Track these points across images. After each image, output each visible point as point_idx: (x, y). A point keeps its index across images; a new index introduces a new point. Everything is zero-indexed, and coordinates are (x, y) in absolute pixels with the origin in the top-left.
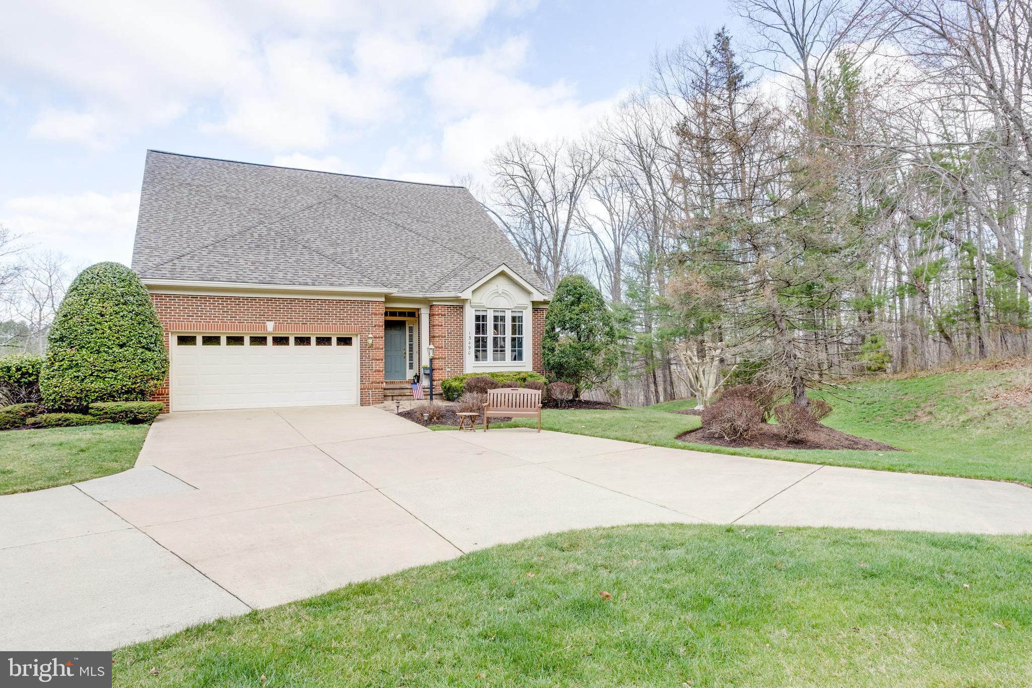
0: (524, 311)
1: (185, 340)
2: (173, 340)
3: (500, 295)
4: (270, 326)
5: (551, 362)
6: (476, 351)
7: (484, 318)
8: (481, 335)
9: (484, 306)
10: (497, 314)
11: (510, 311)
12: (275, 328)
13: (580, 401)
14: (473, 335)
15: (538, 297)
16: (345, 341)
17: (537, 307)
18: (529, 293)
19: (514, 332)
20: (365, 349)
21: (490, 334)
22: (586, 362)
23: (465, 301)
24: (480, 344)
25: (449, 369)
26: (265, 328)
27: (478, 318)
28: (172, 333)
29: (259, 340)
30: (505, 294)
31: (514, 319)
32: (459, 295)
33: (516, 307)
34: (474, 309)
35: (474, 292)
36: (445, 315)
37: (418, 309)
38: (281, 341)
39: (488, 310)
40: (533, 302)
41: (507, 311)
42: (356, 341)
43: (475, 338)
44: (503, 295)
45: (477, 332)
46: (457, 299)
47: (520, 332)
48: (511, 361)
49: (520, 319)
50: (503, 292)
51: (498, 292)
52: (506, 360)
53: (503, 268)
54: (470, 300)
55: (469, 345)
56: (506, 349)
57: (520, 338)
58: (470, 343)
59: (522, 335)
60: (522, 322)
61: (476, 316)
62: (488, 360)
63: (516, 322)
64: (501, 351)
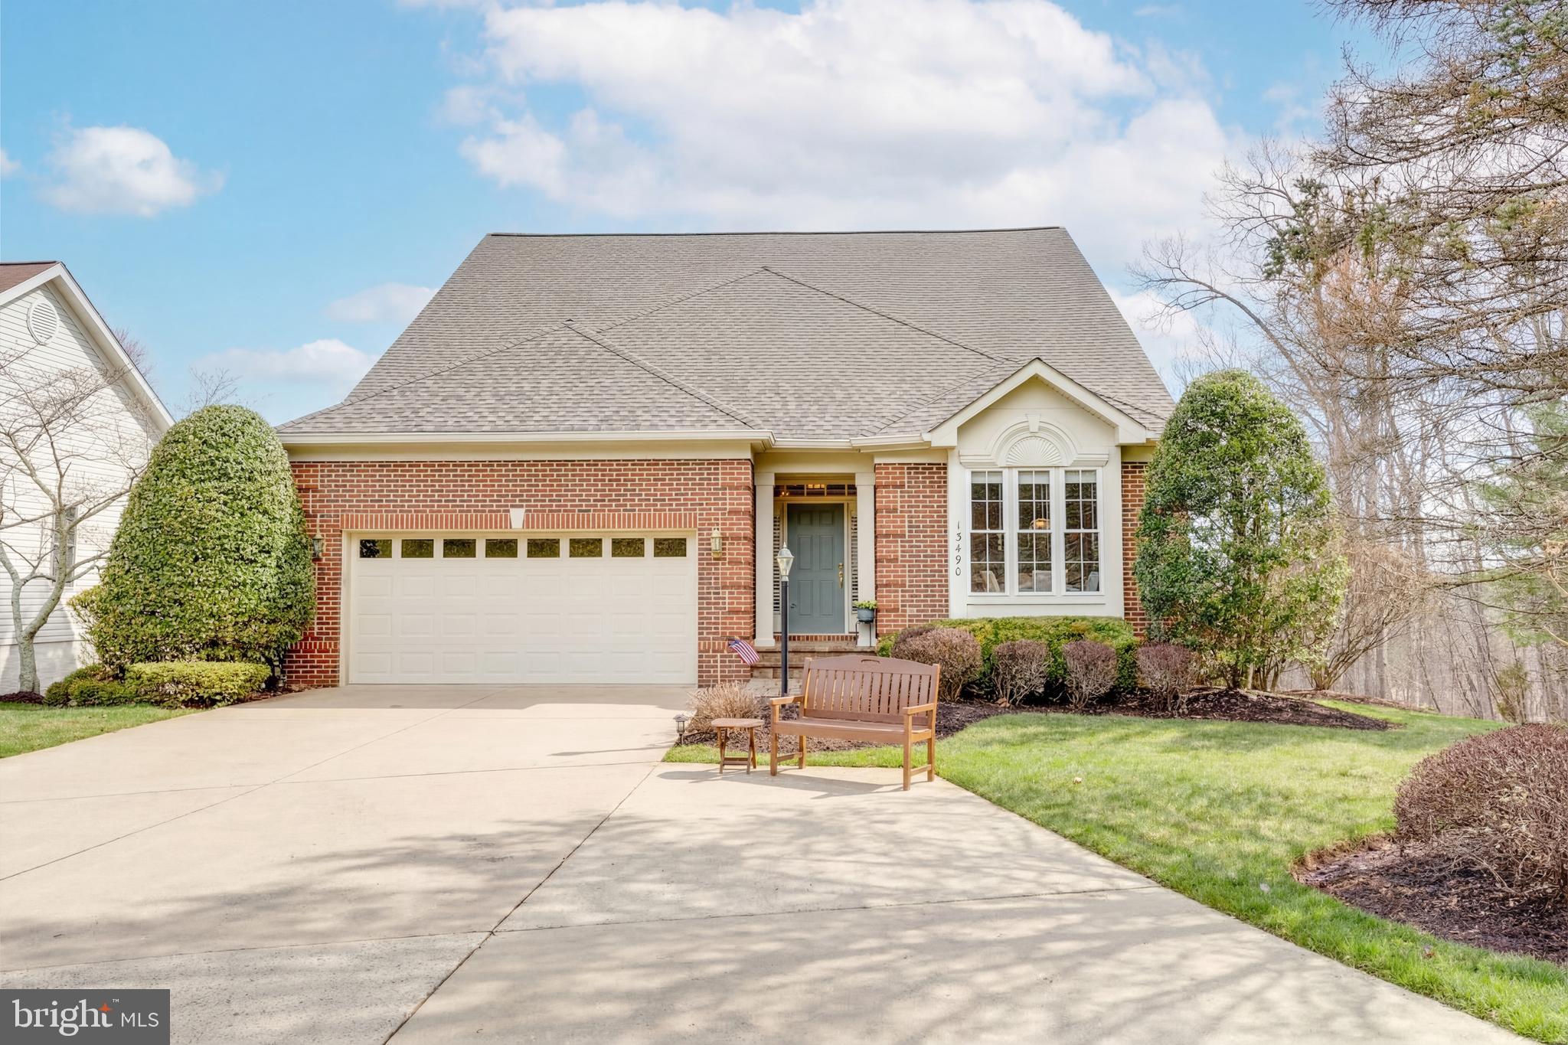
0: (1099, 471)
1: (370, 549)
2: (350, 550)
3: (1034, 435)
4: (517, 517)
6: (976, 571)
7: (995, 490)
8: (988, 531)
9: (994, 464)
10: (1027, 480)
11: (1062, 471)
12: (527, 523)
14: (968, 529)
15: (1132, 434)
16: (672, 548)
17: (1130, 459)
18: (1112, 427)
19: (1072, 522)
20: (709, 561)
21: (1010, 528)
23: (946, 451)
24: (986, 549)
26: (508, 523)
27: (977, 490)
28: (350, 535)
29: (502, 548)
30: (1042, 431)
31: (1072, 490)
32: (927, 437)
33: (1076, 463)
34: (968, 472)
35: (962, 430)
36: (902, 486)
37: (852, 476)
38: (543, 548)
39: (1005, 472)
40: (1125, 449)
41: (1052, 471)
42: (692, 548)
43: (974, 537)
44: (1042, 434)
45: (978, 520)
46: (926, 449)
47: (1091, 522)
48: (1064, 593)
49: (1089, 489)
50: (1040, 429)
51: (1027, 429)
52: (1049, 589)
53: (1037, 369)
54: (956, 451)
55: (956, 553)
56: (1054, 562)
57: (1088, 535)
58: (958, 549)
59: (1096, 528)
60: (1095, 497)
61: (974, 485)
62: (1002, 589)
63: (1078, 497)
64: (1039, 567)
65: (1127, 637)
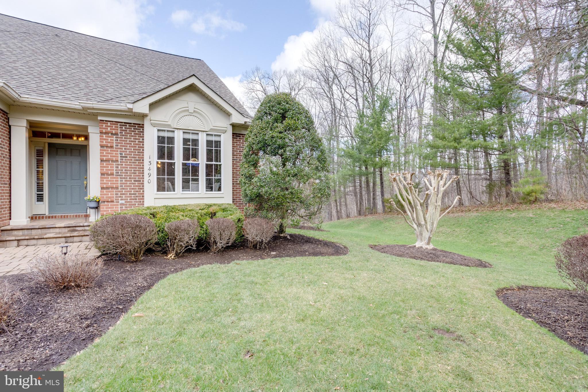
0: (222, 135)
3: (191, 114)
5: (248, 192)
6: (160, 181)
7: (170, 140)
8: (166, 161)
9: (169, 126)
10: (187, 136)
11: (205, 134)
13: (285, 238)
14: (155, 160)
15: (237, 119)
17: (238, 131)
18: (228, 114)
19: (209, 159)
21: (178, 160)
22: (292, 193)
23: (143, 116)
24: (165, 170)
25: (123, 202)
27: (161, 140)
30: (195, 113)
31: (209, 143)
32: (131, 107)
33: (212, 130)
34: (155, 130)
35: (153, 106)
36: (116, 134)
39: (176, 131)
40: (234, 126)
41: (200, 133)
43: (158, 164)
44: (194, 114)
45: (161, 156)
46: (130, 114)
47: (218, 159)
48: (205, 192)
49: (218, 144)
50: (194, 111)
51: (188, 110)
52: (198, 191)
53: (193, 80)
54: (148, 117)
55: (149, 172)
56: (200, 178)
57: (217, 165)
58: (149, 169)
59: (220, 162)
60: (220, 148)
61: (159, 137)
62: (174, 191)
63: (213, 147)
64: (193, 180)
65: (238, 214)
